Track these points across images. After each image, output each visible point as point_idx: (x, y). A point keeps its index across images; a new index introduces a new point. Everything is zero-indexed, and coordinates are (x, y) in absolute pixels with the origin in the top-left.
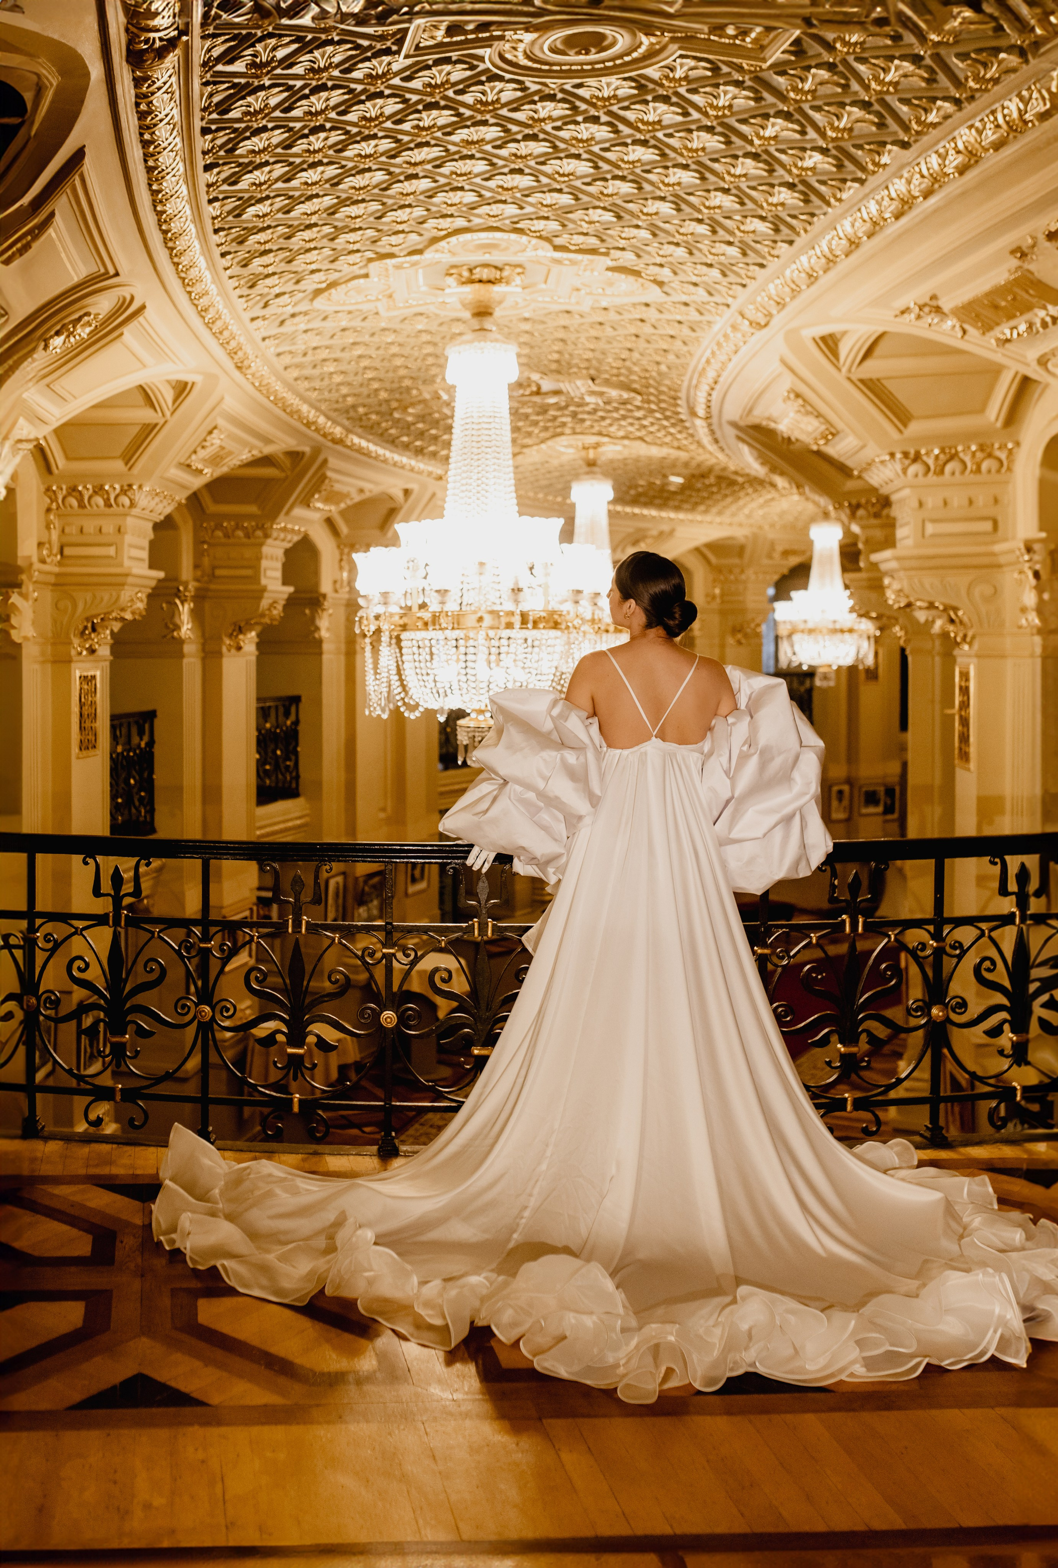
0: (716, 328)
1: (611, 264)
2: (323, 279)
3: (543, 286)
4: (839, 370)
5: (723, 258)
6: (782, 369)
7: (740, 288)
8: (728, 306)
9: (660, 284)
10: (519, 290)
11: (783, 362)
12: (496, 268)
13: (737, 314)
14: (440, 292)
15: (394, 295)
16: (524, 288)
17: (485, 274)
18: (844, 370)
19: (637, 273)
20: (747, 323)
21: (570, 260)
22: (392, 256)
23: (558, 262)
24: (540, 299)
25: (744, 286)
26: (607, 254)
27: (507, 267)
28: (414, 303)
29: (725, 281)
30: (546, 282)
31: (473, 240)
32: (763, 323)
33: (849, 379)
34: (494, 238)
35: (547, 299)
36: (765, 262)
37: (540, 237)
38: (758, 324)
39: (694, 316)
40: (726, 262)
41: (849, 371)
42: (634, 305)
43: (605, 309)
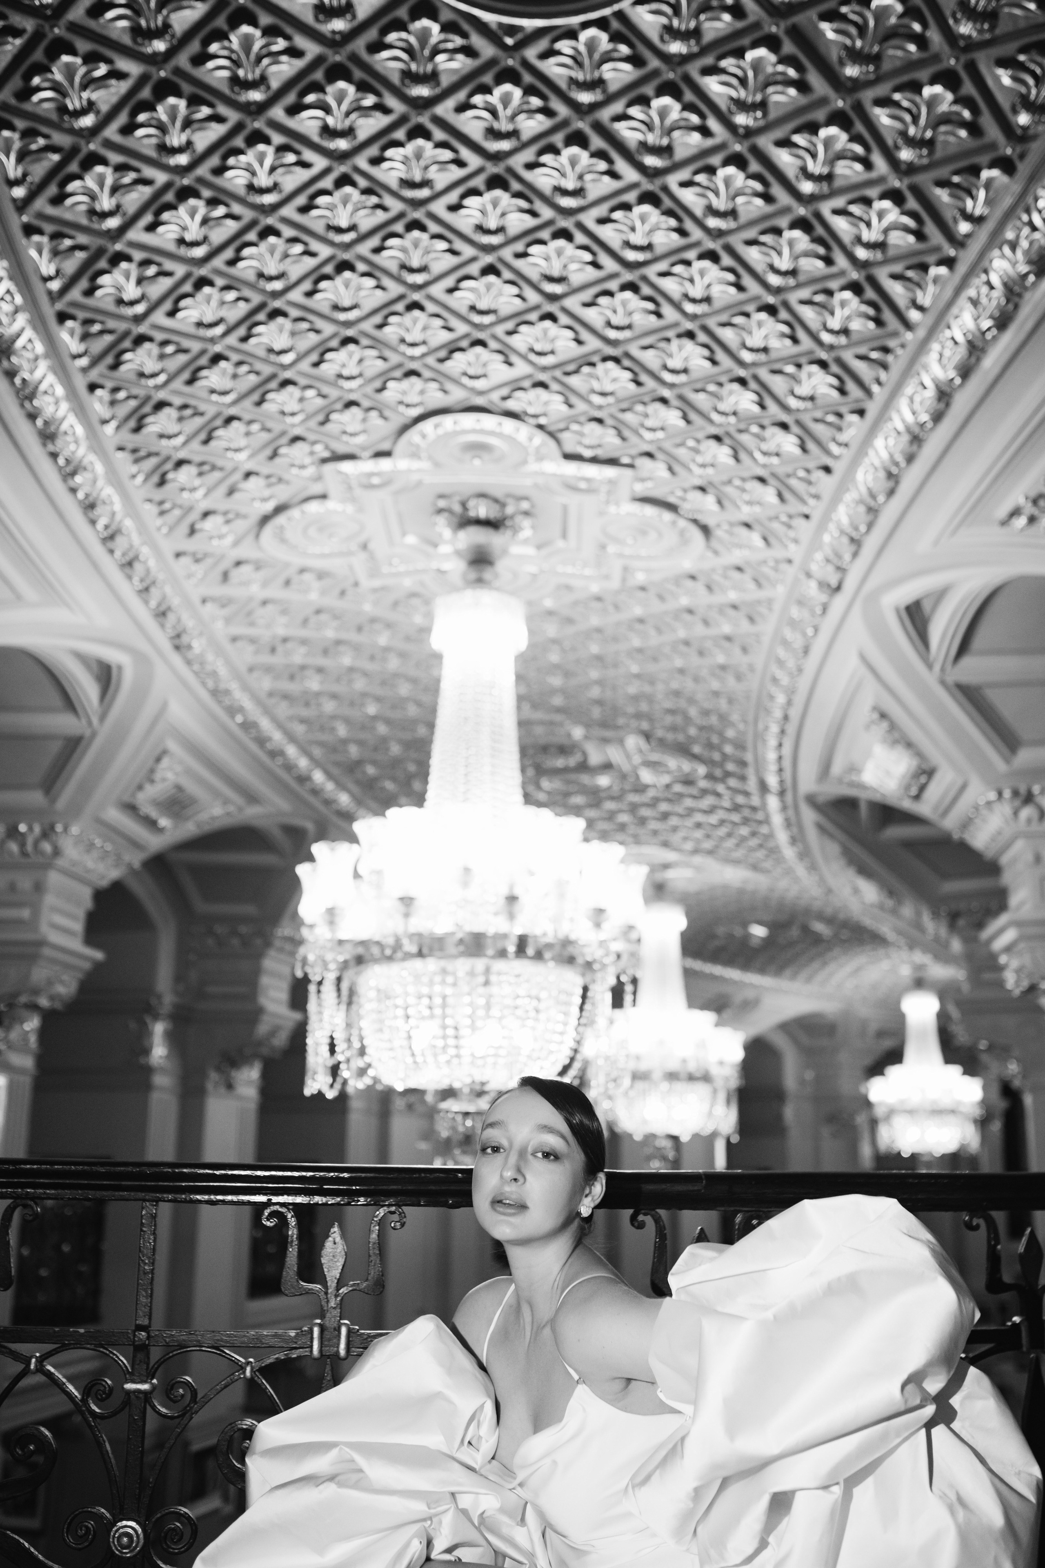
0: (777, 606)
1: (640, 489)
2: (267, 493)
3: (560, 544)
4: (930, 666)
5: (775, 460)
6: (863, 671)
7: (802, 522)
8: (790, 561)
9: (705, 530)
10: (530, 551)
11: (863, 658)
12: (496, 501)
13: (802, 577)
14: (430, 549)
15: (371, 546)
16: (539, 547)
17: (482, 510)
18: (937, 667)
19: (672, 508)
20: (813, 584)
21: (588, 480)
22: (351, 457)
23: (571, 487)
24: (560, 569)
25: (807, 517)
26: (631, 466)
27: (510, 501)
28: (402, 568)
29: (783, 511)
30: (564, 535)
31: (456, 433)
32: (834, 583)
33: (943, 683)
34: (482, 432)
35: (569, 570)
36: (829, 462)
37: (540, 427)
38: (829, 586)
39: (753, 593)
40: (781, 471)
41: (943, 669)
42: (677, 581)
43: (643, 589)
